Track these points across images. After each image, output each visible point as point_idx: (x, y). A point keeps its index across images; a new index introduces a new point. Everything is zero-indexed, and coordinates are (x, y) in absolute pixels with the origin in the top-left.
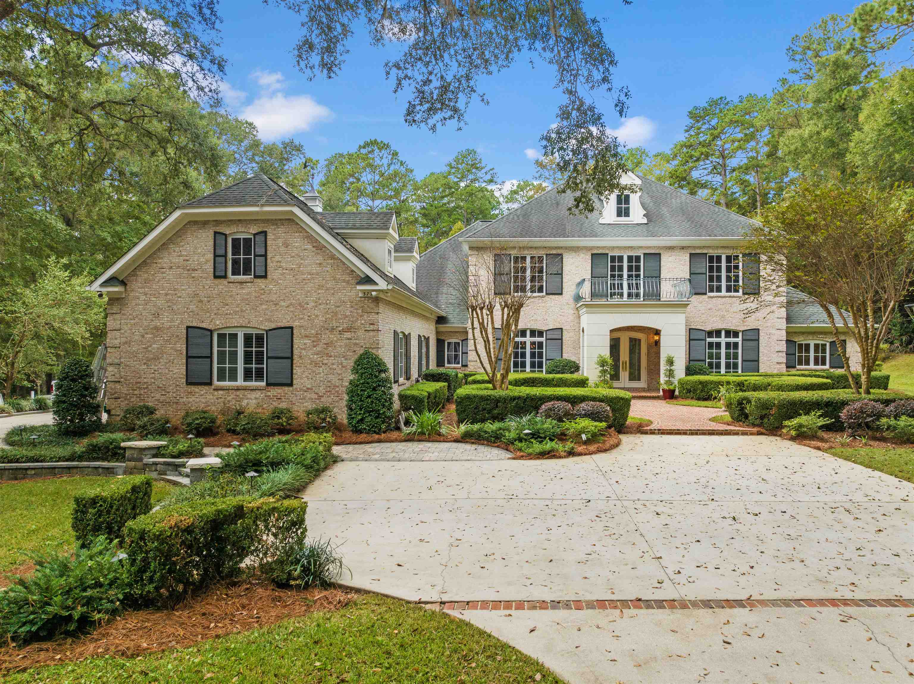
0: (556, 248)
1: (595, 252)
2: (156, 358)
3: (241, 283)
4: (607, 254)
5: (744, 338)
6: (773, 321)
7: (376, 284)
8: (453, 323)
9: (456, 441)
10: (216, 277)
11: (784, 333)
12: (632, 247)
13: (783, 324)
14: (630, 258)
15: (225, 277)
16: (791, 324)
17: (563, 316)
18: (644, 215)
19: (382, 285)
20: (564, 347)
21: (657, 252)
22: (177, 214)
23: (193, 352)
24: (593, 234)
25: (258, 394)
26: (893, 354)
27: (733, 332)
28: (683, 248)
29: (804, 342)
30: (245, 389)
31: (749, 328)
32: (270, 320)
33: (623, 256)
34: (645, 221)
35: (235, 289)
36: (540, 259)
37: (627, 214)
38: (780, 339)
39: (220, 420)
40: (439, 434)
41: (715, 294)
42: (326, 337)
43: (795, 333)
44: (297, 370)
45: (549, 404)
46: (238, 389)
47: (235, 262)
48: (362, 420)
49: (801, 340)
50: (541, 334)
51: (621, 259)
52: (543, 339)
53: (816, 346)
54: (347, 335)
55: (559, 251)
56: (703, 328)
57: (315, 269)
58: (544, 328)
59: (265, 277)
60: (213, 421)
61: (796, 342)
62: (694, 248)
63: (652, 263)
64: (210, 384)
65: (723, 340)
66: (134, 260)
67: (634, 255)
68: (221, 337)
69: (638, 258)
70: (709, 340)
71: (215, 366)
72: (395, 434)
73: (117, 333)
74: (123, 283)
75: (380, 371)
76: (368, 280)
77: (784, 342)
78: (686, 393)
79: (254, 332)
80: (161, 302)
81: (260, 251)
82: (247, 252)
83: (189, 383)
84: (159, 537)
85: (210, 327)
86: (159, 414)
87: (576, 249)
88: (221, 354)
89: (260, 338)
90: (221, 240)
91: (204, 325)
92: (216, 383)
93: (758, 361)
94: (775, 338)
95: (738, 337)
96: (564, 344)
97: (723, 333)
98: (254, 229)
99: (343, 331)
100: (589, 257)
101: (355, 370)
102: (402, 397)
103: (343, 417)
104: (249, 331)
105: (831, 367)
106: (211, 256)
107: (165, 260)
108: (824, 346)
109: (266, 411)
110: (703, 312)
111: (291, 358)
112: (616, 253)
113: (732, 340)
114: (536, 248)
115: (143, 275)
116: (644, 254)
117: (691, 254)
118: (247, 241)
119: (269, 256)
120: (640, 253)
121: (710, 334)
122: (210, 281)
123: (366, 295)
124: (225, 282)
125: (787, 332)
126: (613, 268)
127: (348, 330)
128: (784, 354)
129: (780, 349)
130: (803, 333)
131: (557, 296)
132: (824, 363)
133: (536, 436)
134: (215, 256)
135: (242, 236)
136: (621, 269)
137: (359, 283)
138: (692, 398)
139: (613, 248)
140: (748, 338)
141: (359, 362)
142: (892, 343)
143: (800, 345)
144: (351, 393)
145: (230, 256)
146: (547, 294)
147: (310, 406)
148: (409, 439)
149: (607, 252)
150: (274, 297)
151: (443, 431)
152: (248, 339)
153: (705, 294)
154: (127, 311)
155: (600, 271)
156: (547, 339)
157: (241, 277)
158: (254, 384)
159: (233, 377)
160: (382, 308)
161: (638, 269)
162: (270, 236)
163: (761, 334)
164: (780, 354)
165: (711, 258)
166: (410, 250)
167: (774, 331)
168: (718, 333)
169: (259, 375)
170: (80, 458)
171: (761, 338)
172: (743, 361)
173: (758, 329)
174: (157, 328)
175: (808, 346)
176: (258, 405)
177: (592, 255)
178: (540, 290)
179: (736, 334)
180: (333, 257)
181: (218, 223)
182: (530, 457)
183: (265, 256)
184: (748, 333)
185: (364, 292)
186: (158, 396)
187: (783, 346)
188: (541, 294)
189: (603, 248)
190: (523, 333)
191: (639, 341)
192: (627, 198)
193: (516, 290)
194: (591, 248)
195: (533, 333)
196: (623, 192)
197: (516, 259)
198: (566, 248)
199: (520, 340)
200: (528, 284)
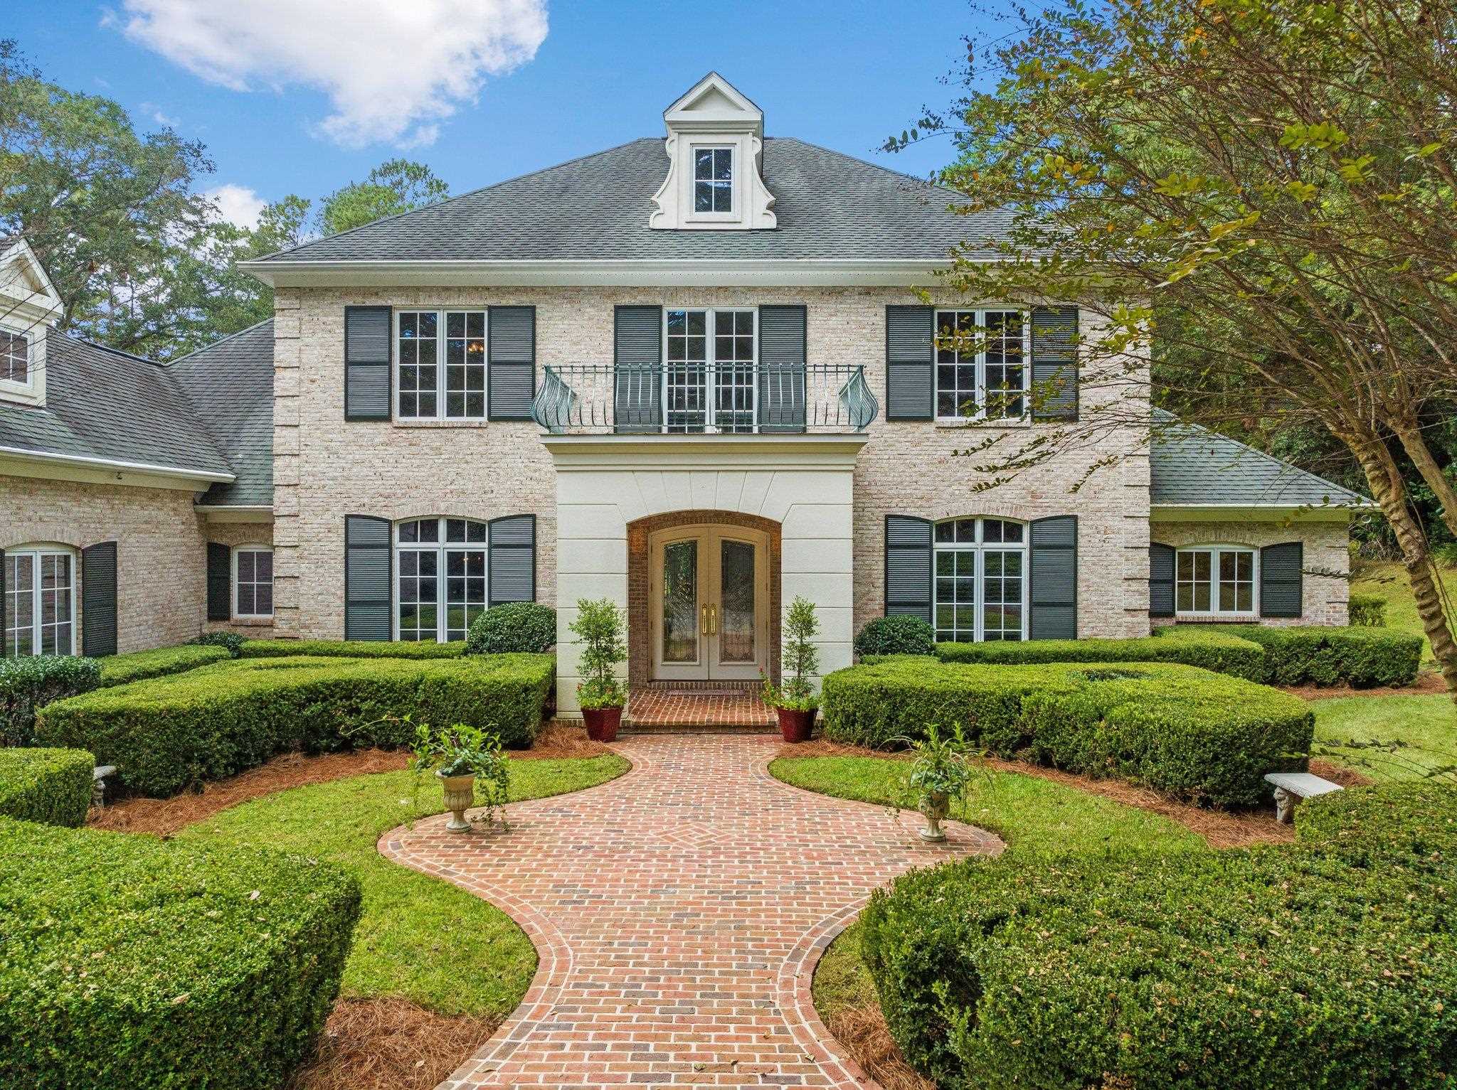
0: (518, 290)
1: (626, 301)
4: (659, 308)
5: (1037, 541)
6: (1113, 494)
8: (245, 501)
11: (1145, 526)
12: (726, 289)
13: (1142, 503)
14: (723, 321)
16: (1162, 501)
17: (539, 481)
18: (769, 208)
20: (540, 567)
21: (797, 301)
26: (1367, 563)
27: (1006, 523)
28: (867, 291)
29: (1194, 550)
31: (1049, 514)
33: (703, 314)
34: (771, 222)
36: (476, 322)
37: (723, 201)
38: (1136, 543)
41: (957, 420)
43: (1174, 524)
49: (1187, 544)
50: (478, 531)
51: (697, 320)
52: (482, 546)
53: (1227, 559)
55: (525, 300)
56: (922, 515)
58: (485, 515)
61: (1173, 549)
62: (900, 290)
63: (782, 329)
65: (979, 547)
67: (735, 309)
69: (745, 320)
70: (940, 547)
77: (1145, 553)
78: (843, 726)
87: (572, 294)
93: (1073, 605)
94: (1121, 540)
95: (1019, 539)
96: (539, 559)
97: (979, 529)
100: (608, 316)
105: (1264, 614)
108: (1246, 559)
110: (924, 469)
112: (684, 307)
113: (1003, 546)
114: (460, 290)
116: (762, 308)
117: (889, 309)
120: (750, 305)
121: (943, 530)
125: (1151, 524)
126: (676, 349)
128: (1145, 587)
129: (1135, 572)
130: (1193, 525)
131: (519, 426)
132: (1246, 605)
136: (698, 348)
138: (860, 742)
139: (674, 291)
140: (1048, 541)
142: (1363, 539)
143: (1186, 558)
146: (492, 419)
149: (659, 301)
153: (929, 419)
155: (639, 354)
156: (491, 547)
161: (745, 349)
163: (1082, 530)
164: (1135, 586)
165: (946, 319)
167: (1116, 523)
168: (965, 528)
171: (1082, 541)
172: (1032, 605)
173: (1075, 518)
175: (1204, 559)
177: (618, 309)
178: (475, 409)
179: (1013, 531)
184: (1045, 528)
187: (1141, 564)
188: (476, 420)
189: (647, 290)
190: (428, 528)
191: (749, 550)
192: (724, 158)
193: (407, 408)
194: (614, 291)
195: (456, 528)
196: (714, 141)
197: (408, 321)
198: (545, 291)
199: (419, 546)
200: (441, 392)
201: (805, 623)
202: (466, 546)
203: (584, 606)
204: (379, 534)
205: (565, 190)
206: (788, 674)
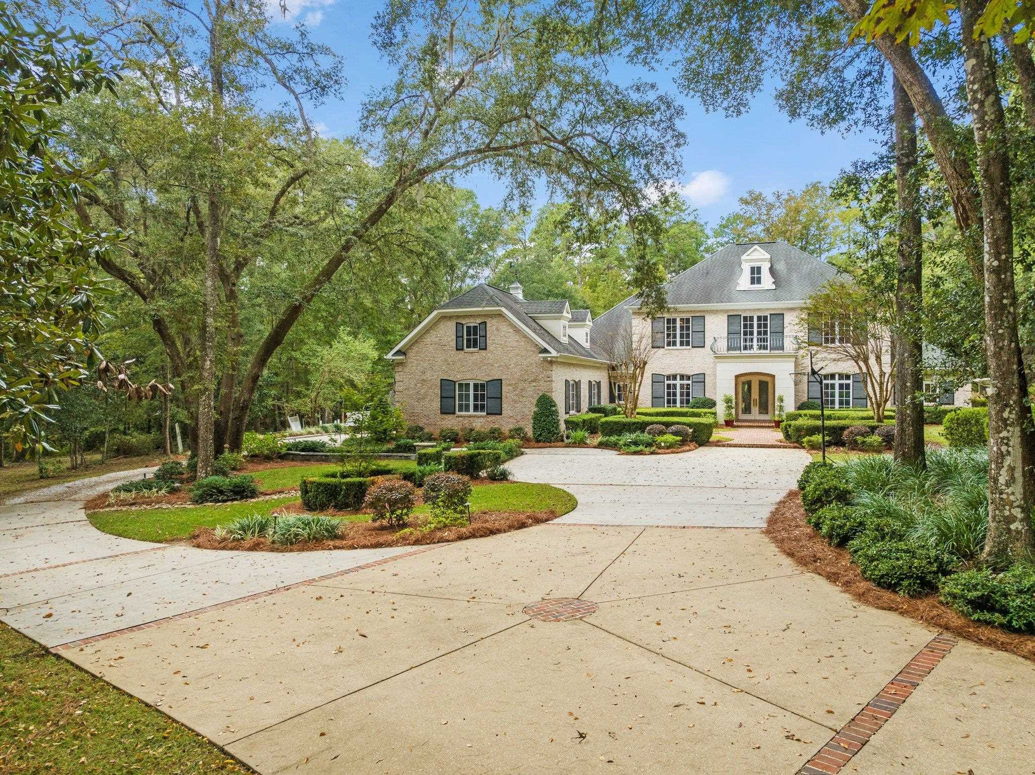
0: (700, 311)
1: (731, 313)
2: (424, 398)
3: (472, 353)
4: (740, 315)
5: (855, 380)
7: (550, 353)
9: (595, 447)
10: (457, 349)
12: (760, 309)
13: (888, 369)
14: (759, 318)
15: (462, 349)
17: (705, 364)
18: (773, 283)
19: (554, 353)
20: (706, 388)
21: (781, 312)
22: (435, 313)
23: (444, 395)
24: (730, 300)
25: (482, 420)
27: (845, 375)
28: (802, 309)
30: (475, 416)
31: (859, 372)
32: (488, 375)
33: (753, 316)
34: (774, 287)
35: (468, 356)
36: (688, 320)
37: (759, 281)
39: (461, 433)
40: (586, 444)
41: (829, 344)
42: (521, 386)
44: (504, 406)
45: (651, 427)
46: (470, 416)
47: (469, 340)
48: (540, 435)
50: (688, 378)
51: (751, 318)
52: (690, 382)
54: (534, 384)
55: (702, 314)
57: (515, 344)
58: (690, 373)
59: (485, 349)
60: (457, 435)
63: (777, 321)
64: (454, 413)
65: (837, 382)
66: (410, 340)
67: (763, 315)
68: (461, 385)
69: (765, 318)
70: (825, 381)
71: (457, 402)
72: (560, 444)
73: (401, 384)
74: (404, 354)
75: (551, 406)
76: (545, 351)
79: (479, 382)
80: (426, 365)
81: (483, 334)
82: (475, 334)
83: (442, 413)
84: (455, 458)
85: (454, 380)
86: (426, 430)
87: (715, 312)
88: (461, 396)
89: (483, 386)
90: (460, 327)
91: (450, 378)
92: (457, 413)
93: (866, 399)
95: (849, 379)
96: (706, 385)
97: (837, 376)
98: (479, 321)
99: (532, 381)
100: (726, 318)
101: (537, 405)
102: (566, 422)
103: (530, 433)
104: (476, 382)
105: (941, 404)
106: (454, 337)
107: (428, 339)
109: (487, 429)
111: (501, 398)
112: (748, 314)
113: (845, 382)
114: (683, 312)
115: (415, 349)
116: (771, 314)
117: (808, 313)
118: (475, 327)
119: (488, 336)
120: (767, 314)
121: (826, 376)
122: (454, 352)
123: (545, 359)
124: (462, 352)
126: (745, 326)
127: (534, 381)
131: (700, 348)
133: (636, 443)
134: (457, 337)
135: (472, 325)
136: (752, 326)
137: (540, 353)
139: (745, 310)
140: (858, 380)
141: (539, 401)
144: (535, 419)
145: (465, 337)
146: (693, 347)
147: (511, 427)
148: (568, 446)
149: (740, 313)
150: (491, 361)
151: (588, 441)
152: (476, 386)
153: (822, 345)
154: (406, 370)
155: (735, 328)
156: (693, 382)
157: (472, 349)
158: (479, 413)
159: (467, 409)
160: (554, 368)
161: (765, 326)
162: (488, 325)
166: (584, 320)
168: (832, 376)
169: (482, 408)
170: (393, 451)
171: (868, 380)
172: (854, 398)
173: (867, 373)
174: (423, 380)
176: (482, 426)
177: (728, 316)
178: (688, 344)
179: (848, 377)
180: (525, 337)
181: (458, 317)
182: (628, 454)
183: (485, 336)
184: (858, 376)
185: (544, 358)
186: (424, 421)
188: (688, 347)
189: (737, 310)
190: (675, 377)
191: (767, 383)
192: (759, 269)
193: (669, 344)
194: (727, 311)
195: (682, 377)
196: (756, 264)
197: (669, 321)
198: (707, 311)
199: (672, 382)
200: (678, 340)
201: (781, 400)
202: (685, 382)
203: (725, 396)
204: (661, 379)
205: (707, 273)
206: (777, 412)
